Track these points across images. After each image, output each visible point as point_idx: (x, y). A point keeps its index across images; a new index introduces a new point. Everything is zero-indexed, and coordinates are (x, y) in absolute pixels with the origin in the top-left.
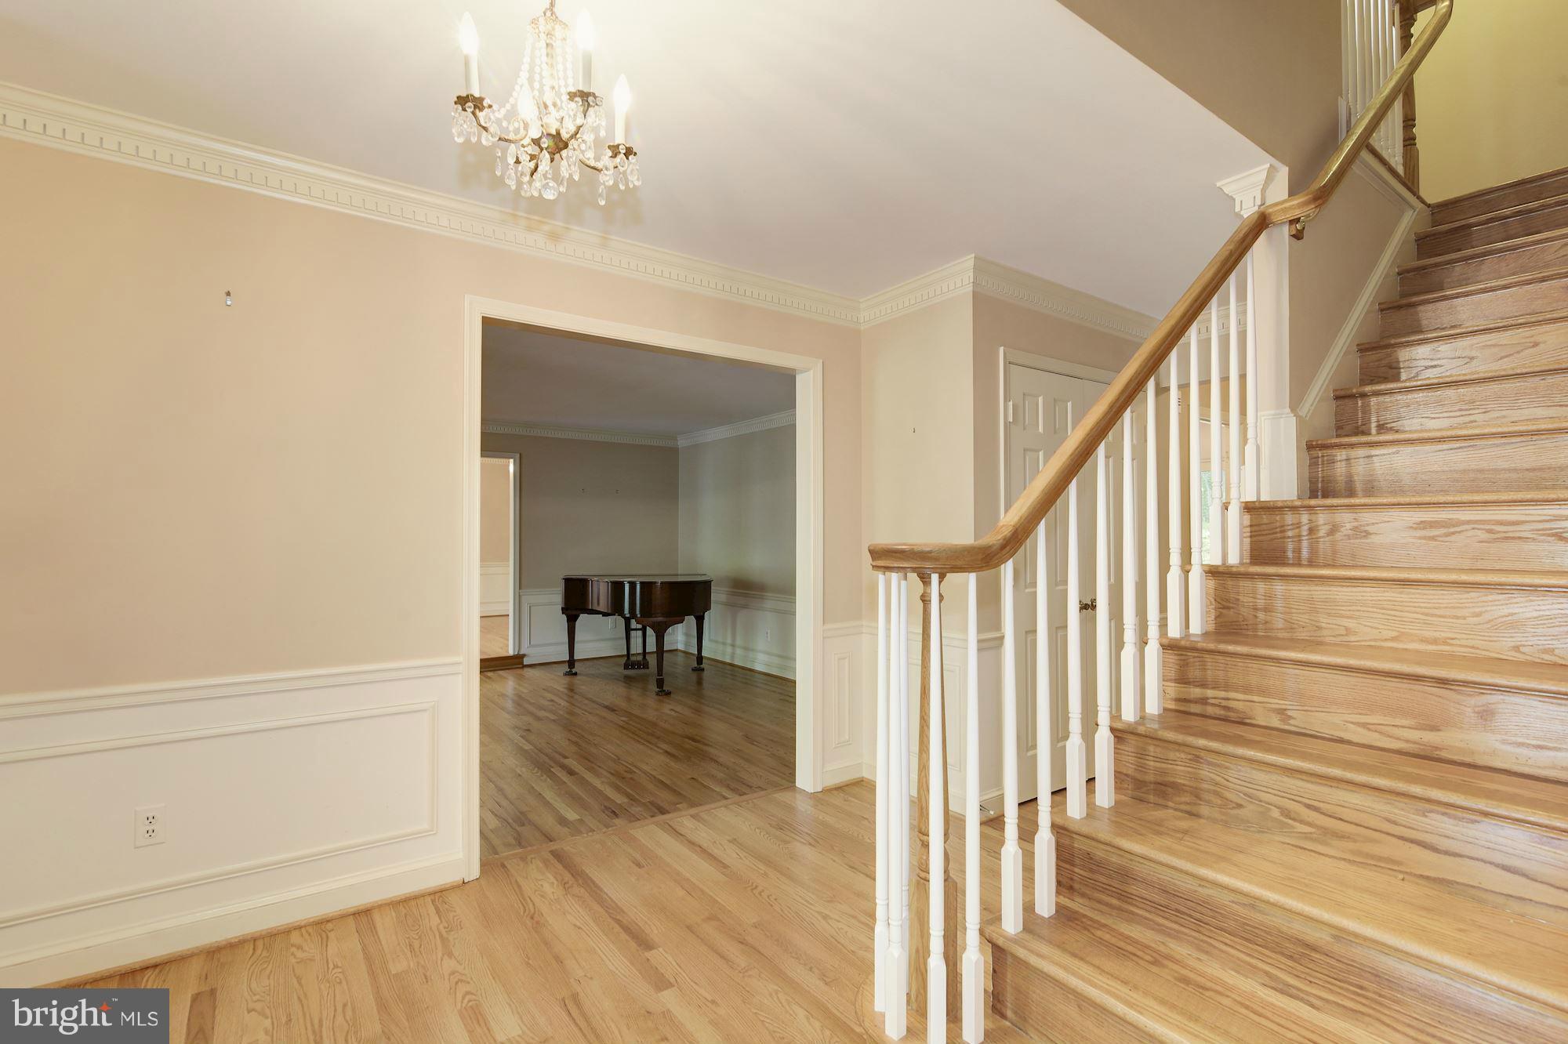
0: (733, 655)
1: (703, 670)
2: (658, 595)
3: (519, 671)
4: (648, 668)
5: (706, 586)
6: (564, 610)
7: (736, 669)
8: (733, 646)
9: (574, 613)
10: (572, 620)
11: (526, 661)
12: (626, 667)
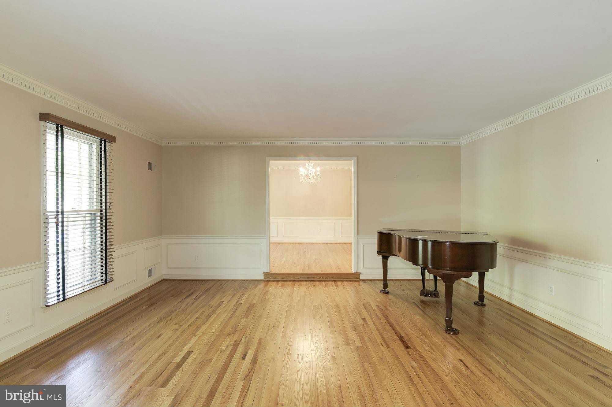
0: (510, 296)
1: (484, 305)
2: (448, 251)
3: (356, 284)
4: (439, 298)
5: (492, 246)
6: (379, 253)
7: (513, 307)
8: (511, 289)
9: (387, 255)
10: (385, 259)
11: (361, 277)
12: (422, 294)
